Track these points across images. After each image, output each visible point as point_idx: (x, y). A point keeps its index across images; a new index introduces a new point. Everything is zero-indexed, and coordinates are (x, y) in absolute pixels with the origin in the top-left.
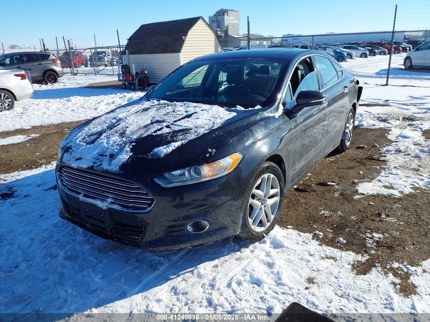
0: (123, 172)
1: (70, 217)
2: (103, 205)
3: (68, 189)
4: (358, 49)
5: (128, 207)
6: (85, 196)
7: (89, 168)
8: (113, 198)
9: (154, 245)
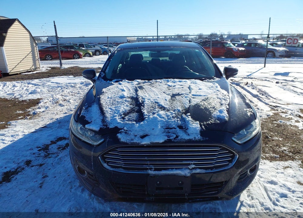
0: (207, 139)
1: (121, 197)
2: (185, 172)
3: (124, 168)
4: (113, 47)
5: (211, 168)
6: (156, 170)
7: (165, 142)
8: (194, 164)
9: (235, 193)
